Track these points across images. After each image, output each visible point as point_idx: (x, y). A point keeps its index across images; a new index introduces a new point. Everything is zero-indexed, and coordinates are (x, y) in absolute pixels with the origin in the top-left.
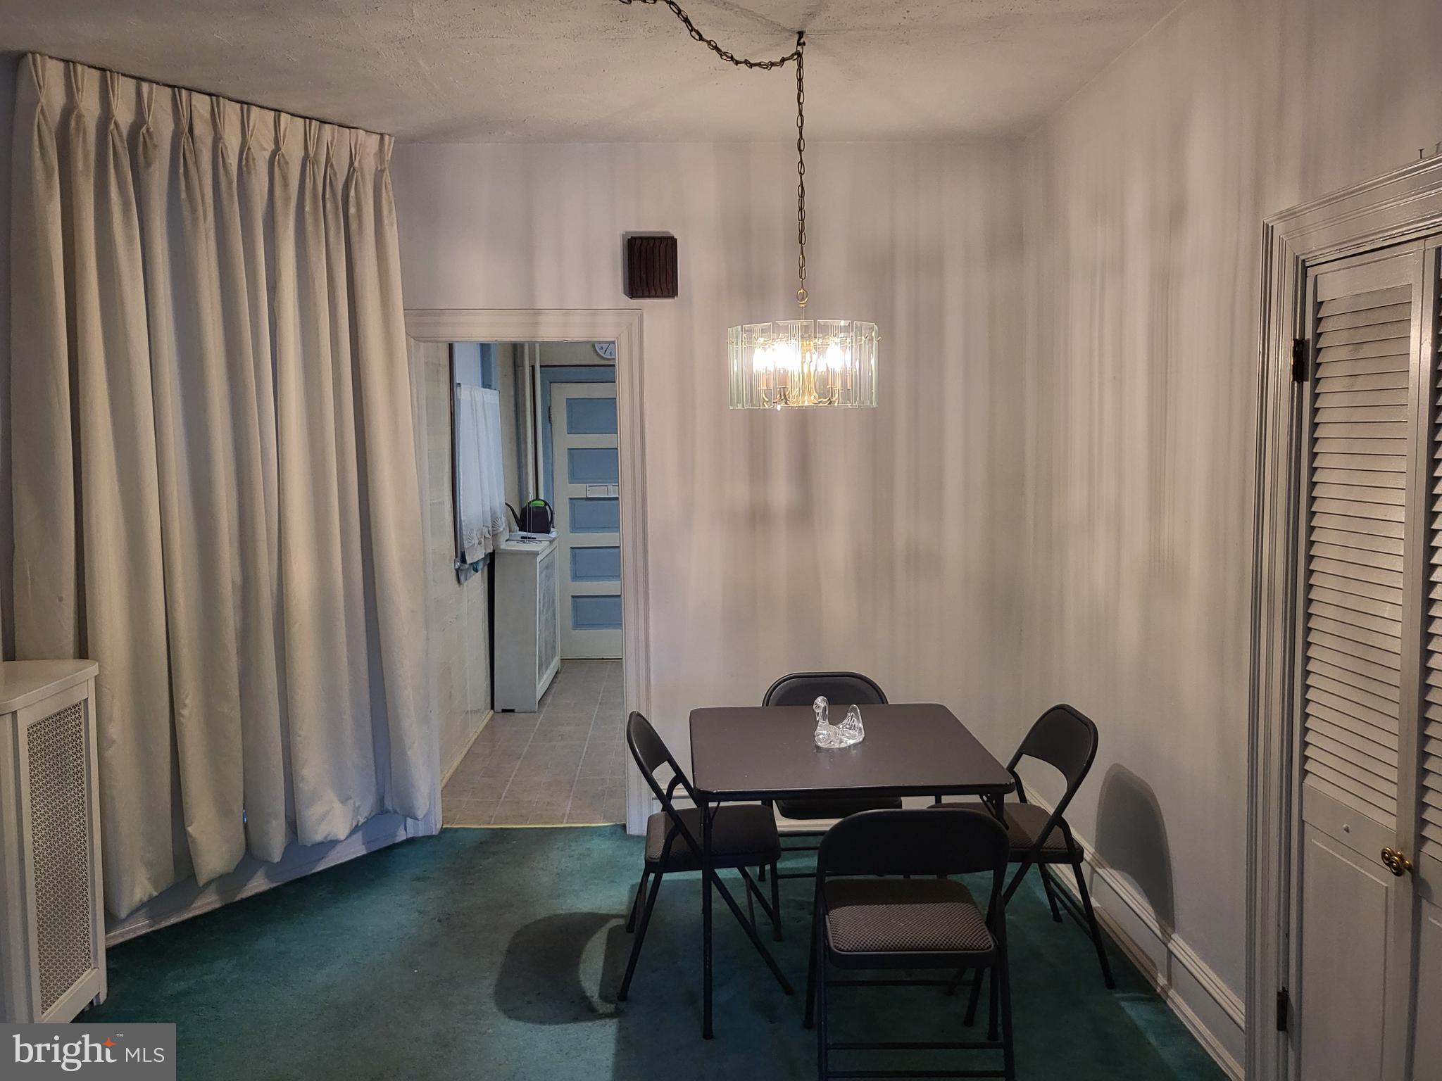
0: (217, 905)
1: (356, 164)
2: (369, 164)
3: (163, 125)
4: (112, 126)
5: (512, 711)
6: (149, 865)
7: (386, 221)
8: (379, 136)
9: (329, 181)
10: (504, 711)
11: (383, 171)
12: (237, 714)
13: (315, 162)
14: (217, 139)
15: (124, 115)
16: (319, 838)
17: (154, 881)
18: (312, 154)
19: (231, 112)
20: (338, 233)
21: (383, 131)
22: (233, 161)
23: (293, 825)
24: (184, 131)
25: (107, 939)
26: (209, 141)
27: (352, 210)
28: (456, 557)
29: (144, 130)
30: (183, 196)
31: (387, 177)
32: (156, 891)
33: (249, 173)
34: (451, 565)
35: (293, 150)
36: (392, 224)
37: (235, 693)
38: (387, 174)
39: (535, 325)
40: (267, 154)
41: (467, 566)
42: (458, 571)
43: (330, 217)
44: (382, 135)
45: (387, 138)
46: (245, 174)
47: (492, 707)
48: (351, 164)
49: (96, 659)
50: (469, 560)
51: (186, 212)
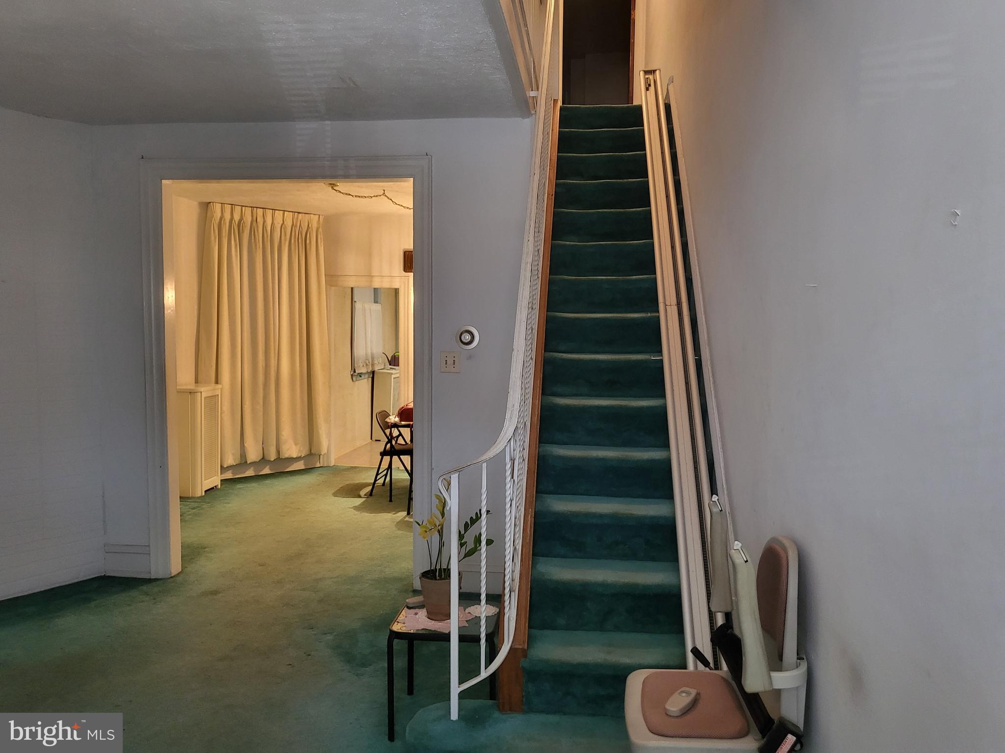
0: (253, 475)
1: (310, 226)
2: (314, 225)
3: (248, 218)
4: (233, 221)
5: (380, 441)
6: (233, 454)
7: (319, 245)
8: (318, 216)
9: (300, 232)
10: (376, 440)
11: (319, 227)
12: (262, 409)
13: (296, 226)
14: (264, 222)
15: (237, 217)
16: (287, 456)
17: (235, 460)
18: (295, 224)
19: (269, 213)
20: (302, 251)
21: (320, 214)
22: (269, 229)
23: (278, 452)
24: (254, 220)
25: (221, 477)
26: (262, 223)
27: (308, 242)
28: (352, 369)
29: (242, 221)
30: (253, 241)
31: (320, 230)
32: (235, 463)
33: (274, 232)
34: (348, 372)
35: (289, 223)
36: (321, 246)
37: (262, 403)
38: (321, 229)
39: (371, 281)
40: (280, 225)
41: (356, 374)
42: (352, 375)
43: (300, 245)
44: (319, 215)
45: (321, 216)
46: (273, 232)
47: (371, 439)
48: (308, 225)
49: (220, 384)
50: (357, 372)
51: (254, 246)
